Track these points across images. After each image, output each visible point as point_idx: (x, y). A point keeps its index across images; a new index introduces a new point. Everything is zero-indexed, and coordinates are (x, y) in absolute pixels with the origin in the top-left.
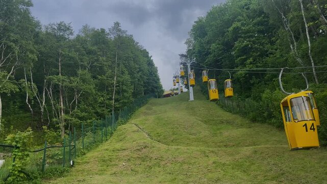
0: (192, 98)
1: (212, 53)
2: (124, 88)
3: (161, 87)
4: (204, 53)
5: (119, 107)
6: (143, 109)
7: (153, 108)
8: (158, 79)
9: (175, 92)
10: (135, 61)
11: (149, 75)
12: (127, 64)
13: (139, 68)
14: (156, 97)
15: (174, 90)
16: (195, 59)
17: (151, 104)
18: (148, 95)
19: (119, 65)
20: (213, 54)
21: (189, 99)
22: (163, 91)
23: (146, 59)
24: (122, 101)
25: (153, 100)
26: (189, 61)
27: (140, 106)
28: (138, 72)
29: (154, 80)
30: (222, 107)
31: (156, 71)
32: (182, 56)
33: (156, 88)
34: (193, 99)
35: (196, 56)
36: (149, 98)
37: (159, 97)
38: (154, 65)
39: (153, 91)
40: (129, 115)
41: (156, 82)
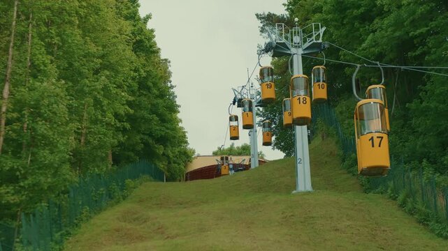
0: (304, 181)
1: (389, 12)
2: (42, 128)
3: (182, 139)
4: (356, 12)
5: (18, 205)
6: (109, 217)
7: (151, 214)
8: (173, 108)
9: (236, 160)
10: (86, 30)
11: (136, 86)
12: (56, 40)
13: (102, 57)
14: (158, 176)
15: (231, 151)
16: (322, 30)
17: (141, 201)
18: (128, 168)
19: (23, 37)
20: (392, 16)
21: (294, 185)
22: (187, 156)
23: (127, 26)
24: (30, 181)
25: (148, 187)
26: (297, 39)
27: (97, 206)
28: (96, 72)
29: (154, 110)
30: (424, 221)
31: (166, 76)
32: (269, 20)
33: (163, 140)
34: (309, 188)
35: (325, 22)
36: (134, 177)
37: (172, 178)
38: (157, 52)
39: (149, 154)
40: (57, 236)
41: (163, 120)
